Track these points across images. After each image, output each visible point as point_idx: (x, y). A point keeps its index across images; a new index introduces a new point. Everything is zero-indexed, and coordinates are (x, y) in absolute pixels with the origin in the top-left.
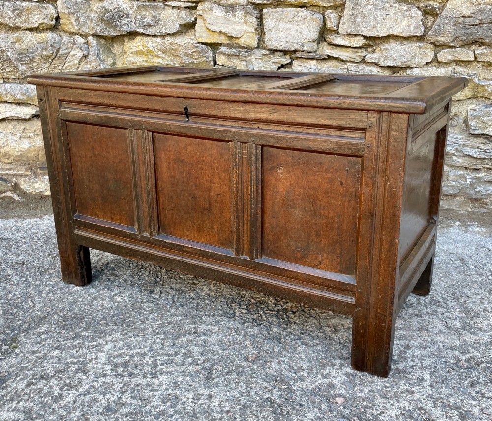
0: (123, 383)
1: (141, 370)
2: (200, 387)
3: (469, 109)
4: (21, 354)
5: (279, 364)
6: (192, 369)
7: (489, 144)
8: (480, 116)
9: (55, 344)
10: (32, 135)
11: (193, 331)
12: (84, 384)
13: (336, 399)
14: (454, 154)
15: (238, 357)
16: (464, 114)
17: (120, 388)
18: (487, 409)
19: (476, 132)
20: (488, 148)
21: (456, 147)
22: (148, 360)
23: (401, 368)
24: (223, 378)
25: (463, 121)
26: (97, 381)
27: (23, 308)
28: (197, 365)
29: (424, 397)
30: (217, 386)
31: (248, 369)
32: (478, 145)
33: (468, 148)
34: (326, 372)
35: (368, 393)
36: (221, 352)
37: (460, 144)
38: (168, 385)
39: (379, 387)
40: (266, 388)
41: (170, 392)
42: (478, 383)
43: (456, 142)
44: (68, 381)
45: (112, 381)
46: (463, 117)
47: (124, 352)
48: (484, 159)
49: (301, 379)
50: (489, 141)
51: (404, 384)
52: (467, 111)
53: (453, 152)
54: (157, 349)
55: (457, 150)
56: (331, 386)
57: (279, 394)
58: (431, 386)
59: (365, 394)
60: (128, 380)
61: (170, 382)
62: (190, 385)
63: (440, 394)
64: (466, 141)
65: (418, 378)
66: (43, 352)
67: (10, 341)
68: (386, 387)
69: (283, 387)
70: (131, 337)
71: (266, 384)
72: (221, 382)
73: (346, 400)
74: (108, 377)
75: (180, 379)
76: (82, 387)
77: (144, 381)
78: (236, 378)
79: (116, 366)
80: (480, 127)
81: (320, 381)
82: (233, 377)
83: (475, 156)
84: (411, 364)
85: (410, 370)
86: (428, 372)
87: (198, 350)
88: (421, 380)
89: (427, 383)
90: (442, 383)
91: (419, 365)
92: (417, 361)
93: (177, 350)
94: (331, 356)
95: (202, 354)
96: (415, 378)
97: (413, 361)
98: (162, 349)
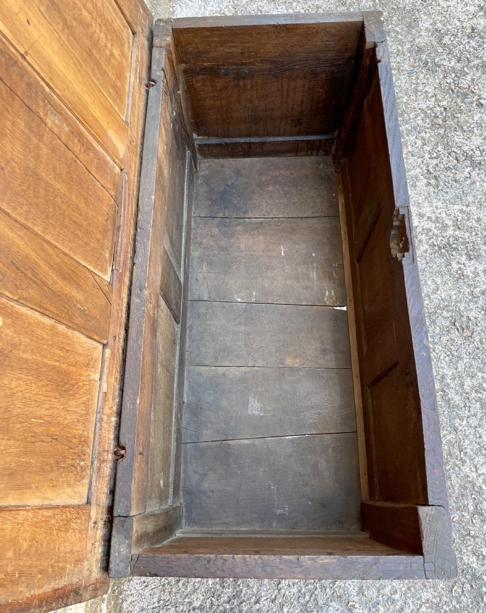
11: (441, 393)
15: (469, 345)
34: (471, 275)
36: (465, 361)
42: (454, 177)
58: (467, 206)
63: (475, 202)
65: (460, 213)
68: (477, 234)
70: (465, 454)
84: (444, 215)
85: (452, 217)
86: (452, 206)
87: (469, 381)
88: (461, 211)
89: (465, 208)
90: (461, 199)
91: (444, 210)
92: (439, 211)
93: (474, 401)
94: (448, 271)
95: (473, 377)
96: (460, 215)
97: (440, 214)
98: (475, 415)
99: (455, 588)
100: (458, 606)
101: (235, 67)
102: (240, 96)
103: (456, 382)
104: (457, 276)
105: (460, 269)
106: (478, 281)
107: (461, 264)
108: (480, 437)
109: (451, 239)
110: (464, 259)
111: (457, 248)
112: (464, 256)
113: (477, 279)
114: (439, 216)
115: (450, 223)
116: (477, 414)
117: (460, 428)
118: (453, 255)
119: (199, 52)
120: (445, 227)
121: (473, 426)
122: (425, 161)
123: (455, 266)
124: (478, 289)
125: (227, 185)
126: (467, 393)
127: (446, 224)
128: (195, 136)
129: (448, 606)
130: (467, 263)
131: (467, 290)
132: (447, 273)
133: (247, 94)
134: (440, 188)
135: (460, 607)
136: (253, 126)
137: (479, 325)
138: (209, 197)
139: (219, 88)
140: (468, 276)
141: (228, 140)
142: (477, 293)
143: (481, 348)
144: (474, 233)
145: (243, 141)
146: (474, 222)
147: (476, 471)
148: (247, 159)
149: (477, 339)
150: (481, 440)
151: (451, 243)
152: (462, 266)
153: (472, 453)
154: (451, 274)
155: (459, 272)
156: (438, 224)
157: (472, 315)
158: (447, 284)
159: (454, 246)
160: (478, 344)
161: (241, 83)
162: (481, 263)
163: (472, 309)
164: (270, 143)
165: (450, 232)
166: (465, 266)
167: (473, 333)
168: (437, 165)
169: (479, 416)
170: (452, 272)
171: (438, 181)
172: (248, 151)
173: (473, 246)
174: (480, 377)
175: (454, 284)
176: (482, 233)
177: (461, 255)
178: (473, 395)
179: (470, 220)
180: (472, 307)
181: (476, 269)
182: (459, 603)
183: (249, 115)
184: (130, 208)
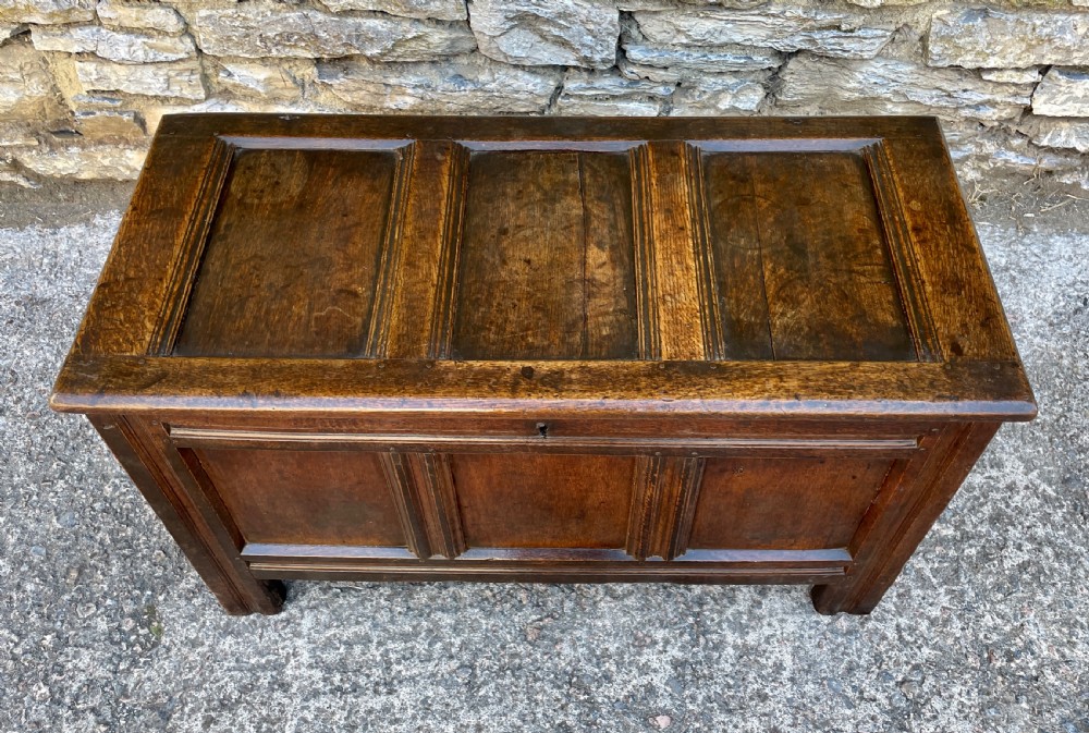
0: (348, 708)
1: (368, 676)
2: (462, 708)
3: (934, 16)
4: (174, 650)
5: (574, 646)
6: (446, 667)
7: (961, 80)
8: (953, 37)
9: (221, 619)
10: (18, 76)
12: (290, 717)
13: (658, 718)
14: (889, 100)
15: (510, 633)
16: (922, 28)
17: (345, 718)
18: (864, 723)
19: (940, 64)
20: (956, 88)
21: (896, 88)
22: (375, 652)
23: (753, 643)
24: (493, 685)
25: (917, 38)
26: (307, 708)
27: (140, 523)
28: (451, 657)
29: (780, 705)
30: (487, 704)
31: (528, 659)
32: (938, 85)
33: (919, 90)
34: (643, 660)
35: (703, 704)
36: (484, 622)
37: (905, 83)
38: (415, 707)
39: (719, 690)
40: (558, 700)
41: (419, 722)
42: (858, 666)
43: (898, 79)
44: (264, 713)
45: (330, 707)
46: (919, 31)
47: (335, 635)
48: (945, 107)
49: (608, 677)
50: (960, 75)
51: (755, 678)
52: (931, 20)
53: (888, 96)
54: (384, 622)
55: (896, 93)
56: (651, 690)
57: (577, 712)
58: (792, 680)
59: (698, 705)
60: (354, 700)
61: (417, 700)
62: (447, 705)
63: (803, 697)
64: (916, 76)
65: (775, 664)
66: (207, 643)
67: (146, 614)
68: (729, 687)
69: (582, 698)
70: (337, 595)
71: (556, 693)
72: (491, 694)
73: (672, 719)
74: (323, 699)
75: (430, 694)
76: (289, 723)
77: (377, 703)
78: (512, 683)
79: (328, 669)
80: (949, 55)
81: (634, 682)
82: (507, 681)
83: (929, 104)
84: (767, 631)
85: (764, 646)
86: (790, 649)
87: (448, 621)
88: (779, 667)
89: (786, 674)
90: (808, 672)
91: (778, 633)
92: (775, 623)
93: (415, 623)
94: (650, 621)
95: (455, 630)
96: (770, 663)
97: (769, 625)
98: (392, 621)
99: (163, 554)
100: (140, 555)
103: (449, 600)
104: (640, 635)
105: (655, 643)
106: (631, 671)
107: (664, 647)
108: (358, 623)
109: (714, 637)
110: (675, 652)
111: (698, 645)
112: (681, 654)
113: (635, 671)
114: (765, 622)
115: (751, 638)
116: (394, 624)
117: (376, 594)
118: (681, 634)
120: (742, 630)
121: (378, 615)
122: (891, 616)
123: (660, 635)
124: (613, 668)
126: (429, 615)
127: (748, 633)
129: (144, 543)
130: (666, 658)
131: (612, 649)
132: (646, 618)
134: (829, 635)
135: (138, 558)
137: (546, 657)
140: (640, 654)
142: (607, 664)
143: (502, 653)
144: (732, 682)
146: (756, 686)
147: (308, 608)
149: (521, 649)
150: (353, 622)
151: (708, 636)
152: (659, 647)
153: (336, 605)
154: (644, 625)
155: (648, 640)
156: (745, 617)
157: (565, 648)
158: (625, 615)
159: (702, 640)
160: (511, 648)
162: (666, 684)
163: (575, 650)
165: (731, 637)
166: (661, 652)
167: (530, 643)
168: (884, 638)
169: (391, 627)
170: (648, 628)
171: (845, 635)
173: (704, 676)
174: (453, 640)
175: (624, 628)
176: (733, 697)
177: (683, 648)
178: (424, 624)
179: (760, 681)
180: (580, 650)
181: (655, 671)
182: (144, 557)
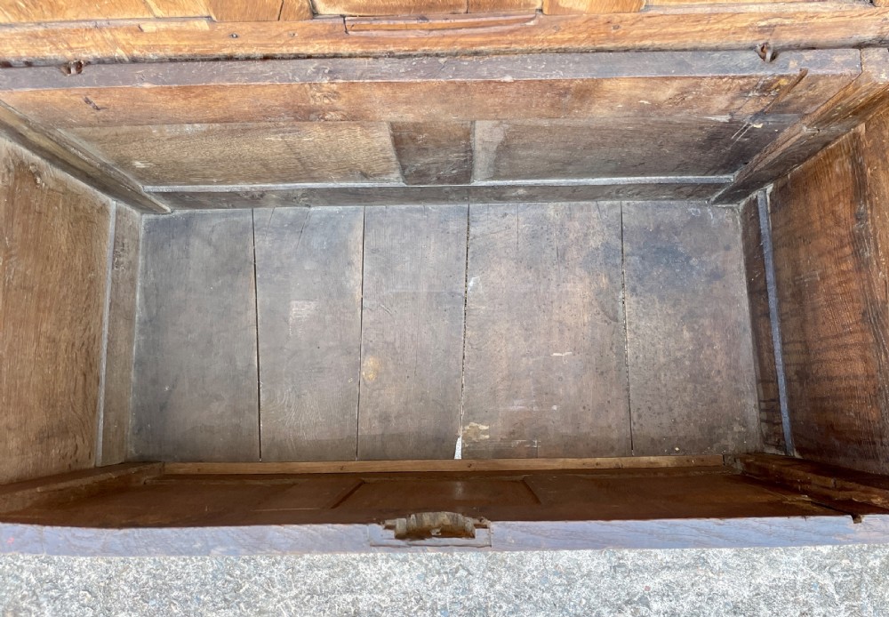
101: (871, 231)
102: (829, 252)
119: (884, 151)
125: (688, 258)
128: (770, 188)
133: (833, 266)
136: (790, 291)
138: (662, 228)
139: (837, 209)
141: (767, 250)
145: (768, 279)
148: (746, 292)
161: (847, 250)
164: (770, 328)
172: (757, 291)
183: (804, 278)
184: (478, 39)
